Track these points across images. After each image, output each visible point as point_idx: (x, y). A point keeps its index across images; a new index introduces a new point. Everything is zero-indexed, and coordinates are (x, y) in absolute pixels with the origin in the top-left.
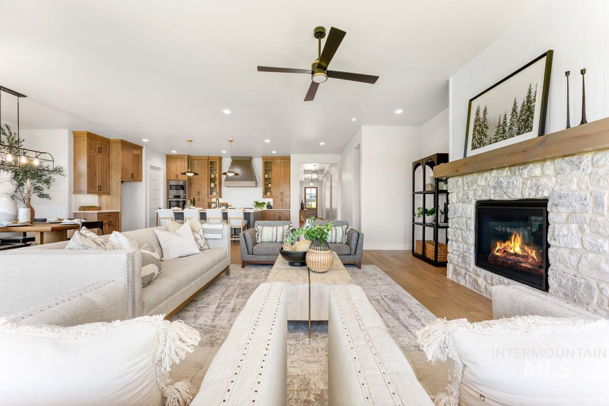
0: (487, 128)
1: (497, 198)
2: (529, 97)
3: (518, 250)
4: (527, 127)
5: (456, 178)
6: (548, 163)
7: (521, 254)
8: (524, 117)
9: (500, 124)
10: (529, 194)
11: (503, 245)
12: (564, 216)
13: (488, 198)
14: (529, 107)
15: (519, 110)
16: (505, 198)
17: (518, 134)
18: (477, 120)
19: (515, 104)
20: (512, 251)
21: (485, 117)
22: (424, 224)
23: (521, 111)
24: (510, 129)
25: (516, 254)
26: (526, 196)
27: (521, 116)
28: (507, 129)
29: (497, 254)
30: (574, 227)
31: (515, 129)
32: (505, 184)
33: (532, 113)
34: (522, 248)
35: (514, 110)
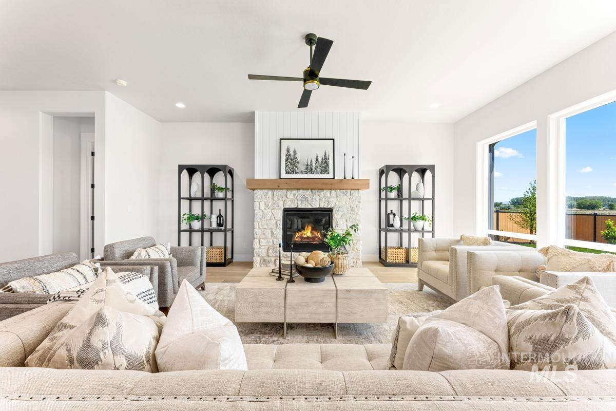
0: (298, 163)
1: (303, 207)
2: (325, 156)
3: (309, 234)
4: (326, 171)
5: (266, 191)
6: (333, 191)
7: (311, 236)
8: (324, 166)
9: (307, 165)
10: (324, 205)
11: (300, 234)
12: (340, 216)
13: (296, 207)
14: (326, 162)
15: (320, 160)
16: (310, 207)
17: (321, 173)
18: (288, 155)
19: (317, 156)
20: (306, 236)
21: (295, 155)
22: (191, 231)
23: (322, 162)
24: (316, 169)
25: (308, 238)
26: (322, 206)
27: (322, 164)
28: (313, 168)
29: (297, 239)
30: (344, 220)
31: (319, 170)
32: (310, 199)
33: (328, 165)
34: (311, 233)
35: (317, 160)
